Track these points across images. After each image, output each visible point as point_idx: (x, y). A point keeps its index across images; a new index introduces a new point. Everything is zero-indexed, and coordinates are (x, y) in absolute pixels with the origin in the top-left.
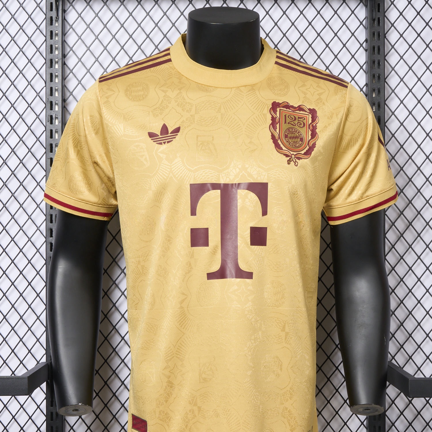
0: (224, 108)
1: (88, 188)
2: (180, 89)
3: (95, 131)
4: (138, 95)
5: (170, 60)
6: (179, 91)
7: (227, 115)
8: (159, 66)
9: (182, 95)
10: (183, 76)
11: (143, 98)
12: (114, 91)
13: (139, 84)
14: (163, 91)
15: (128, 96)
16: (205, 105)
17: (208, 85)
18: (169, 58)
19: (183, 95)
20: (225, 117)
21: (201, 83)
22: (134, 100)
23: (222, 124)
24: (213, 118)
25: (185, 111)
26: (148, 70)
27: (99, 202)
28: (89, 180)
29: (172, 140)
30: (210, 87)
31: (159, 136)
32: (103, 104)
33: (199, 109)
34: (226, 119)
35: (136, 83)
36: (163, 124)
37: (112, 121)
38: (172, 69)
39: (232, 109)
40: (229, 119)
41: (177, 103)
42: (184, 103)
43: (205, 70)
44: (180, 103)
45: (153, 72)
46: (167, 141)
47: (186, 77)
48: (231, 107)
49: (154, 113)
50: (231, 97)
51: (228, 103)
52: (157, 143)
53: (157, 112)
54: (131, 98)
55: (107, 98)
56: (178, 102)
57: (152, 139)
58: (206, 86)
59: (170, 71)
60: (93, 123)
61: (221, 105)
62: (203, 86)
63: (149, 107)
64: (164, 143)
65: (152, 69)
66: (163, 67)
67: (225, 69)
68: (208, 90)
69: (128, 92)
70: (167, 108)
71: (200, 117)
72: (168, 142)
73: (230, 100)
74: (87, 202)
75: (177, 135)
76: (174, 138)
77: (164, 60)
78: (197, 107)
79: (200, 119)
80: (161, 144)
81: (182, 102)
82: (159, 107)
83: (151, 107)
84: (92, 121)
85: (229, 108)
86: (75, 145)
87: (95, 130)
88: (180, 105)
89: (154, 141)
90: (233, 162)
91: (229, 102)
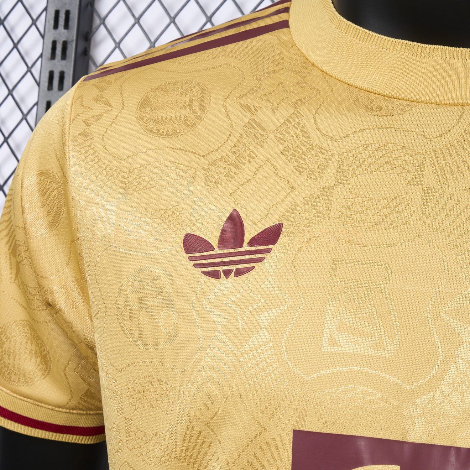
0: (435, 171)
1: (41, 365)
2: (296, 105)
3: (51, 217)
4: (173, 119)
5: (285, 24)
6: (291, 111)
7: (442, 194)
8: (250, 40)
9: (299, 123)
10: (312, 68)
11: (187, 127)
12: (110, 105)
13: (185, 86)
14: (246, 108)
15: (145, 120)
16: (369, 157)
17: (387, 92)
18: (282, 20)
19: (302, 124)
20: (437, 202)
21: (366, 86)
22: (161, 131)
23: (424, 224)
24: (394, 203)
25: (306, 172)
26: (220, 49)
27: (73, 403)
28: (41, 347)
29: (252, 268)
30: (390, 100)
31: (213, 249)
32: (73, 139)
33: (349, 170)
34: (438, 207)
35: (175, 84)
36: (231, 211)
37: (89, 190)
38: (286, 46)
39: (462, 174)
40: (448, 207)
41: (282, 148)
42: (304, 149)
43: (382, 45)
44: (292, 147)
45: (231, 55)
46: (237, 270)
47: (323, 68)
48: (458, 167)
49: (211, 173)
50: (461, 135)
51: (450, 154)
52: (204, 273)
53: (219, 170)
54: (151, 125)
55: (88, 122)
56: (285, 145)
57: (191, 259)
58: (379, 96)
59: (278, 52)
60: (45, 193)
61: (424, 159)
62: (372, 96)
63: (199, 155)
64: (227, 274)
65: (230, 47)
66: (261, 42)
67: (444, 45)
68: (384, 109)
69: (148, 109)
70: (249, 162)
71: (351, 196)
72: (239, 273)
73: (455, 143)
74: (38, 401)
75: (268, 251)
76: (260, 260)
77: (269, 24)
78: (345, 163)
79: (350, 204)
80: (215, 275)
81: (298, 143)
82: (227, 155)
83: (203, 156)
84: (42, 186)
85: (451, 170)
86: (12, 247)
87: (49, 213)
88: (290, 153)
89: (196, 266)
90: (453, 367)
91: (453, 151)
